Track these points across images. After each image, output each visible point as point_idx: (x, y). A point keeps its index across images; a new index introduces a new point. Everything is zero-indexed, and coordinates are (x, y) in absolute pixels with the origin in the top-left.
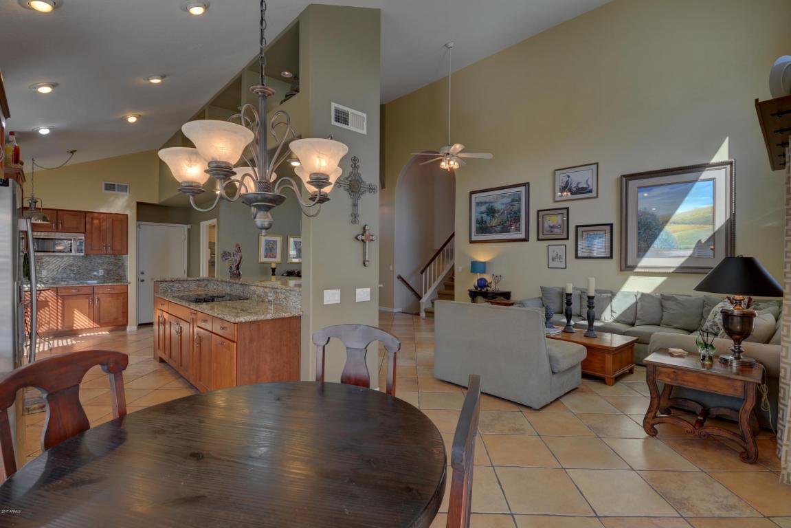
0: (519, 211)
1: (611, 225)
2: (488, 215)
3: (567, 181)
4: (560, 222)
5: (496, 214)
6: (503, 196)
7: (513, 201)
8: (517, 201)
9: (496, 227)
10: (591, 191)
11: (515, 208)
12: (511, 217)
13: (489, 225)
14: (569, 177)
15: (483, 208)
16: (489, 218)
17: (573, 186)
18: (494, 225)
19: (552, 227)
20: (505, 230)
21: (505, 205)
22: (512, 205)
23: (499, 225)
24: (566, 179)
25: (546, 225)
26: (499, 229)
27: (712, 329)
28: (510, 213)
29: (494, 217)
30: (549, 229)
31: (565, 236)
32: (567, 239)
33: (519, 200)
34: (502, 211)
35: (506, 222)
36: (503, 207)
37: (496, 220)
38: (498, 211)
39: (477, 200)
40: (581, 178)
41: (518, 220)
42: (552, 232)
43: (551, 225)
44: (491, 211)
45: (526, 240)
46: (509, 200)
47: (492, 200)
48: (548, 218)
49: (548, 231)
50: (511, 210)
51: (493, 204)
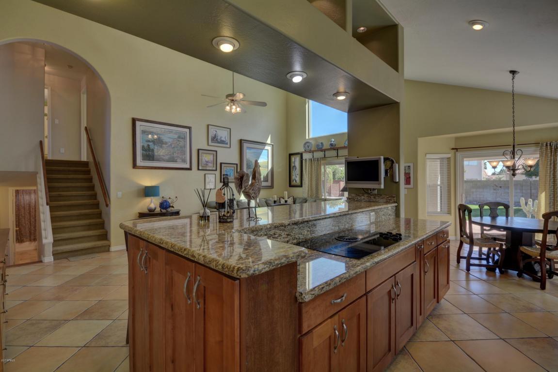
0: (185, 146)
1: (237, 164)
2: (155, 144)
3: (216, 134)
4: (212, 159)
5: (164, 145)
6: (171, 132)
7: (179, 137)
8: (182, 138)
9: (164, 156)
10: (227, 144)
11: (182, 144)
14: (216, 131)
15: (150, 137)
16: (156, 147)
17: (219, 138)
18: (161, 154)
19: (207, 162)
20: (172, 160)
21: (172, 140)
22: (179, 141)
23: (167, 155)
24: (215, 133)
25: (204, 160)
26: (167, 158)
28: (177, 147)
29: (161, 147)
30: (205, 163)
31: (214, 169)
32: (216, 170)
33: (184, 138)
34: (170, 143)
35: (173, 154)
36: (171, 140)
37: (164, 151)
38: (166, 143)
39: (143, 128)
40: (223, 134)
41: (183, 153)
42: (207, 165)
43: (207, 160)
44: (159, 142)
45: (190, 169)
46: (176, 136)
47: (160, 132)
48: (205, 155)
49: (205, 164)
50: (178, 145)
51: (161, 136)
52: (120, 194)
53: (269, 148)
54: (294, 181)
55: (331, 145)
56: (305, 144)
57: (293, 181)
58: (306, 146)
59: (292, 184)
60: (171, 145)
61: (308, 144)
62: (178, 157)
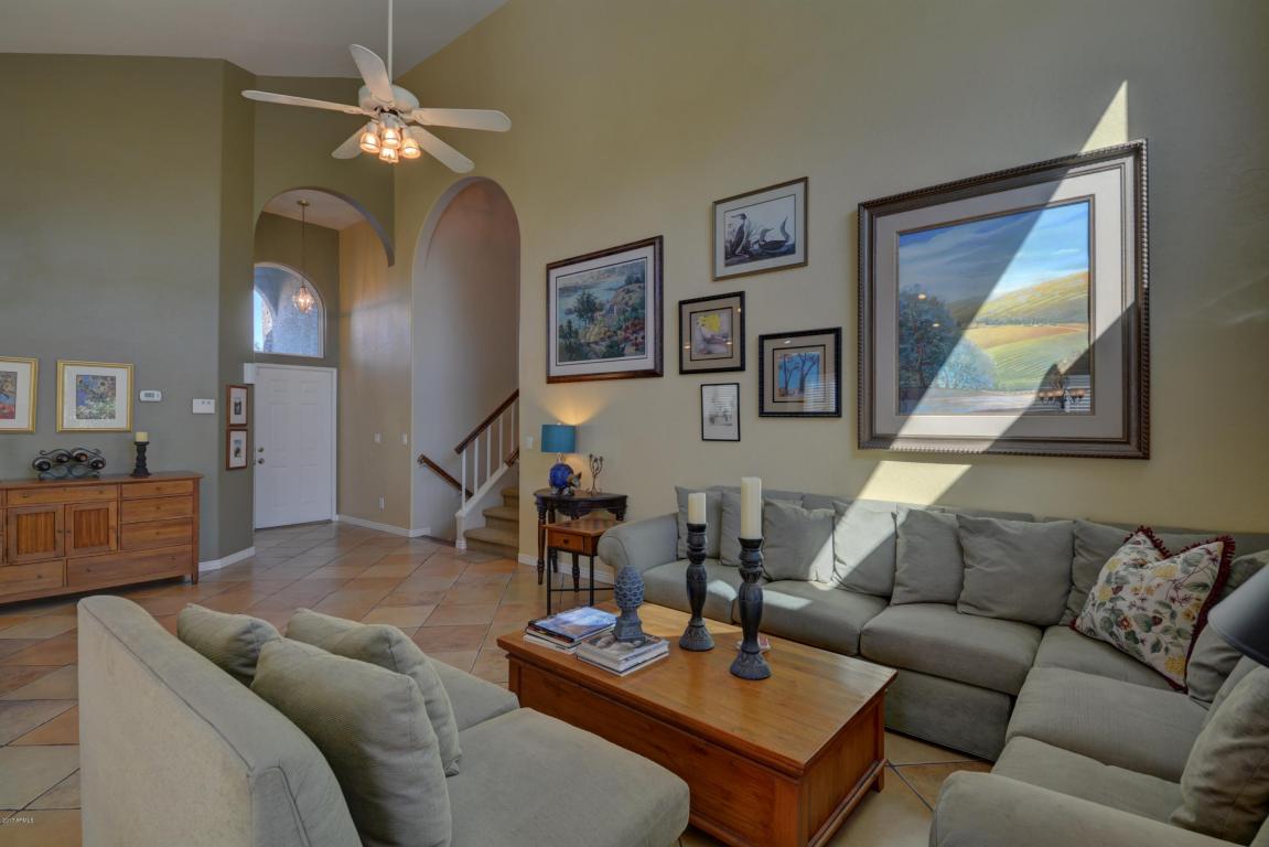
0: (642, 305)
1: (837, 332)
2: (581, 316)
3: (741, 228)
4: (726, 328)
5: (598, 315)
6: (611, 271)
7: (629, 282)
8: (638, 281)
9: (596, 343)
10: (791, 250)
11: (635, 299)
12: (626, 320)
13: (583, 341)
14: (744, 217)
15: (572, 301)
16: (583, 324)
17: (753, 239)
18: (592, 339)
19: (708, 341)
20: (615, 351)
21: (613, 293)
22: (628, 291)
23: (603, 339)
24: (738, 222)
25: (697, 336)
26: (602, 347)
27: (1112, 634)
28: (624, 312)
29: (592, 320)
30: (702, 346)
31: (736, 362)
32: (742, 368)
33: (641, 280)
34: (608, 306)
35: (615, 332)
36: (610, 296)
37: (597, 329)
38: (601, 307)
39: (562, 283)
40: (769, 219)
41: (639, 325)
42: (709, 353)
43: (708, 336)
44: (588, 308)
45: (655, 373)
46: (622, 280)
47: (589, 282)
48: (701, 318)
49: (701, 351)
50: (627, 304)
51: (591, 291)
52: (530, 442)
60: (611, 310)
62: (626, 339)
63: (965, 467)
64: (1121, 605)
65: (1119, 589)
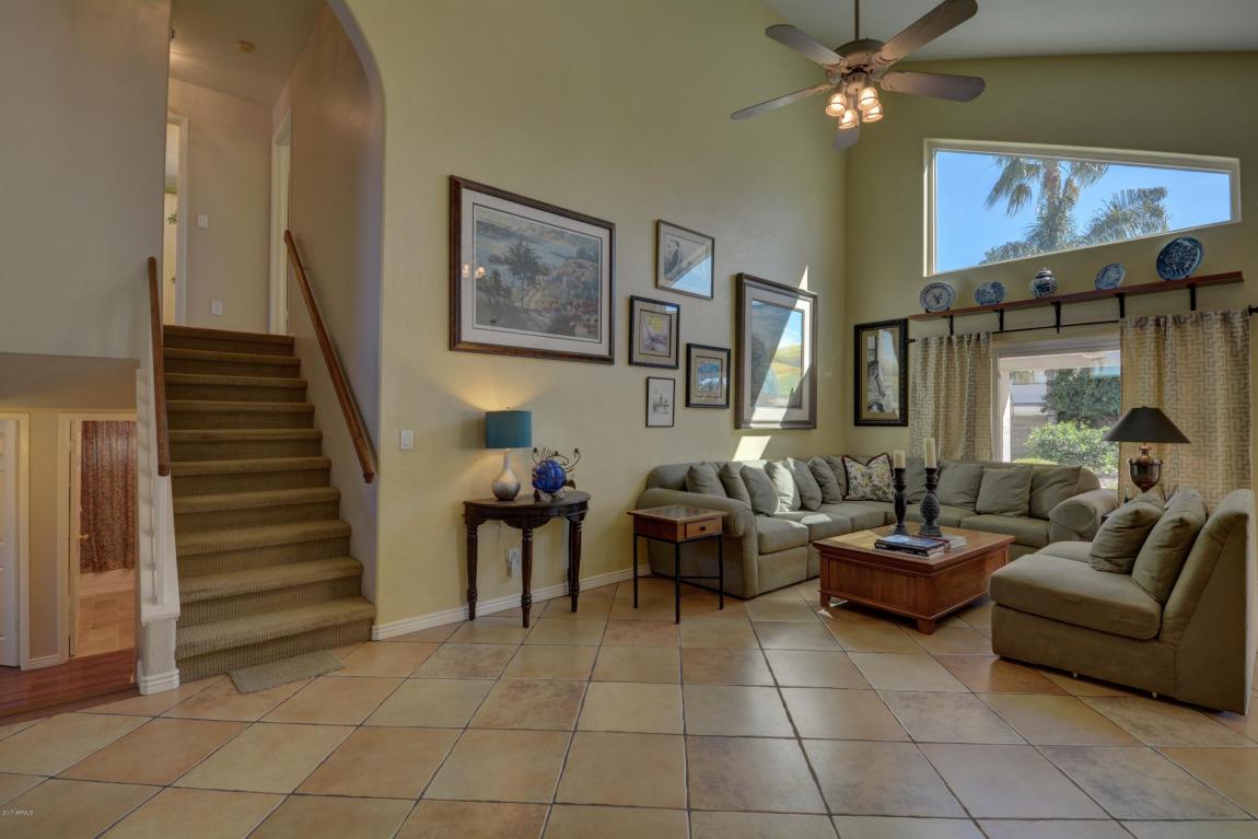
0: (596, 286)
1: (729, 352)
2: (515, 272)
3: (677, 252)
4: (666, 332)
5: (539, 278)
6: (559, 234)
7: (581, 255)
8: (590, 259)
9: (536, 311)
11: (588, 276)
12: (577, 296)
13: (518, 305)
14: (678, 244)
15: (501, 248)
16: (518, 283)
18: (532, 306)
19: (654, 340)
20: (562, 327)
21: (563, 261)
22: (580, 266)
23: (547, 310)
24: (674, 248)
25: (645, 335)
26: (547, 319)
28: (576, 287)
29: (532, 282)
30: (648, 343)
31: (672, 362)
32: (676, 367)
33: (596, 260)
34: (555, 273)
35: (565, 308)
36: (559, 262)
37: (539, 295)
38: (546, 272)
39: (480, 214)
41: (591, 306)
42: (653, 349)
43: (653, 335)
44: (525, 264)
45: (608, 360)
46: (573, 250)
47: (528, 233)
48: (648, 317)
49: (647, 347)
50: (578, 278)
51: (532, 246)
52: (408, 436)
53: (804, 305)
54: (875, 408)
55: (1043, 288)
56: (926, 291)
57: (870, 407)
58: (930, 297)
59: (865, 415)
60: (558, 279)
61: (937, 292)
62: (576, 318)
63: (768, 438)
64: (875, 483)
65: (870, 478)
